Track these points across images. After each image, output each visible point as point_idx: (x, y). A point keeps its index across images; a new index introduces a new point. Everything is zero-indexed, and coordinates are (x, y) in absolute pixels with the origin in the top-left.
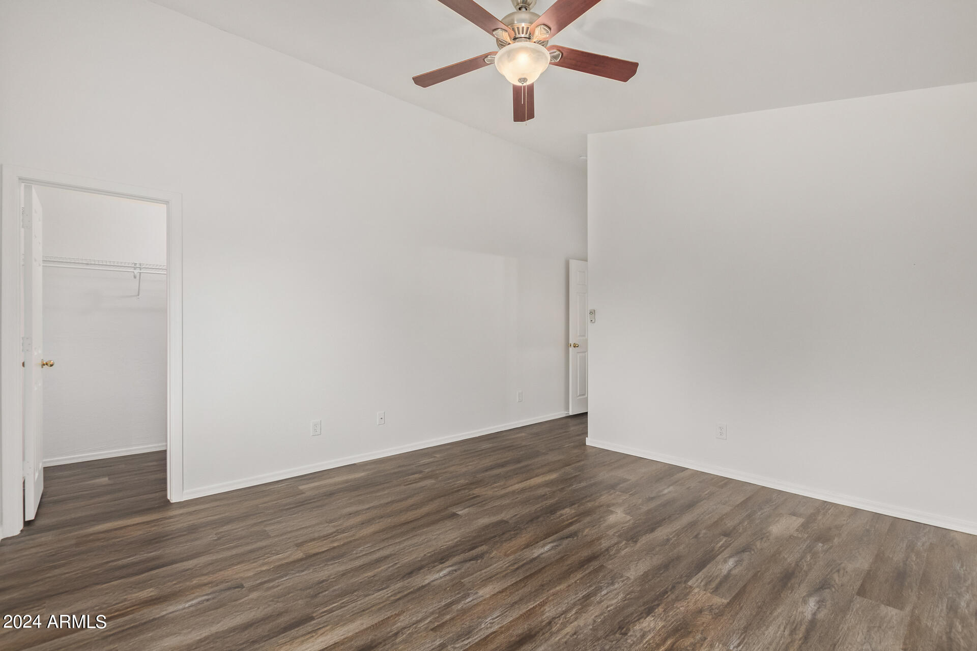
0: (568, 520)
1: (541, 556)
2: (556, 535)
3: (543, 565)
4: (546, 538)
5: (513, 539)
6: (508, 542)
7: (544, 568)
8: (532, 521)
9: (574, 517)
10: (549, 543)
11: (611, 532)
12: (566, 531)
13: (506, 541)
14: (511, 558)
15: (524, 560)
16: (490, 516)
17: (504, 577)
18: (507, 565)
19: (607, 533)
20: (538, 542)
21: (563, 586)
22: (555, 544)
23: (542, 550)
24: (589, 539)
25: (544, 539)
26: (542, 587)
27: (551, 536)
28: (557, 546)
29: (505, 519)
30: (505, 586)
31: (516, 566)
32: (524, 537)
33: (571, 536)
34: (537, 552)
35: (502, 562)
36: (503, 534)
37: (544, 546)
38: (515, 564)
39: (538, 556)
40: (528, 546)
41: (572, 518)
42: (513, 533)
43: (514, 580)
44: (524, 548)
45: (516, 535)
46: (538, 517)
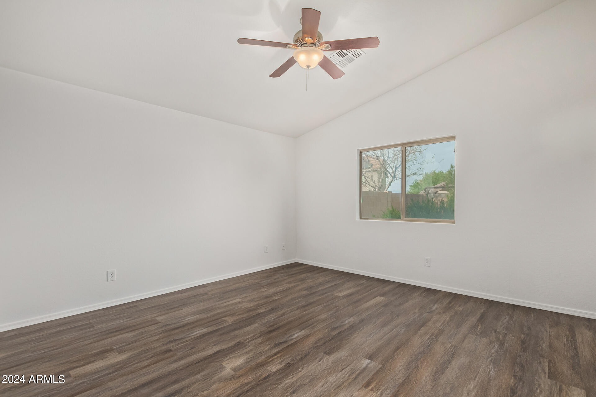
0: (277, 358)
1: (300, 331)
2: (289, 344)
3: (299, 327)
4: (296, 342)
5: (317, 340)
6: (320, 338)
7: (299, 325)
8: (306, 355)
9: (271, 361)
10: (294, 339)
11: (251, 348)
12: (280, 348)
13: (321, 339)
14: (316, 329)
15: (309, 328)
16: (341, 359)
17: (317, 321)
18: (317, 326)
19: (253, 347)
20: (301, 339)
21: (290, 319)
22: (291, 338)
23: (299, 334)
24: (268, 343)
25: (297, 341)
26: (300, 318)
27: (292, 343)
28: (290, 337)
29: (327, 357)
30: (316, 318)
31: (313, 325)
32: (310, 342)
33: (280, 344)
34: (302, 333)
35: (321, 327)
36: (324, 343)
37: (298, 337)
38: (314, 326)
39: (301, 330)
40: (307, 336)
41: (273, 360)
42: (319, 344)
43: (313, 320)
44: (309, 335)
45: (316, 343)
46: (301, 359)
